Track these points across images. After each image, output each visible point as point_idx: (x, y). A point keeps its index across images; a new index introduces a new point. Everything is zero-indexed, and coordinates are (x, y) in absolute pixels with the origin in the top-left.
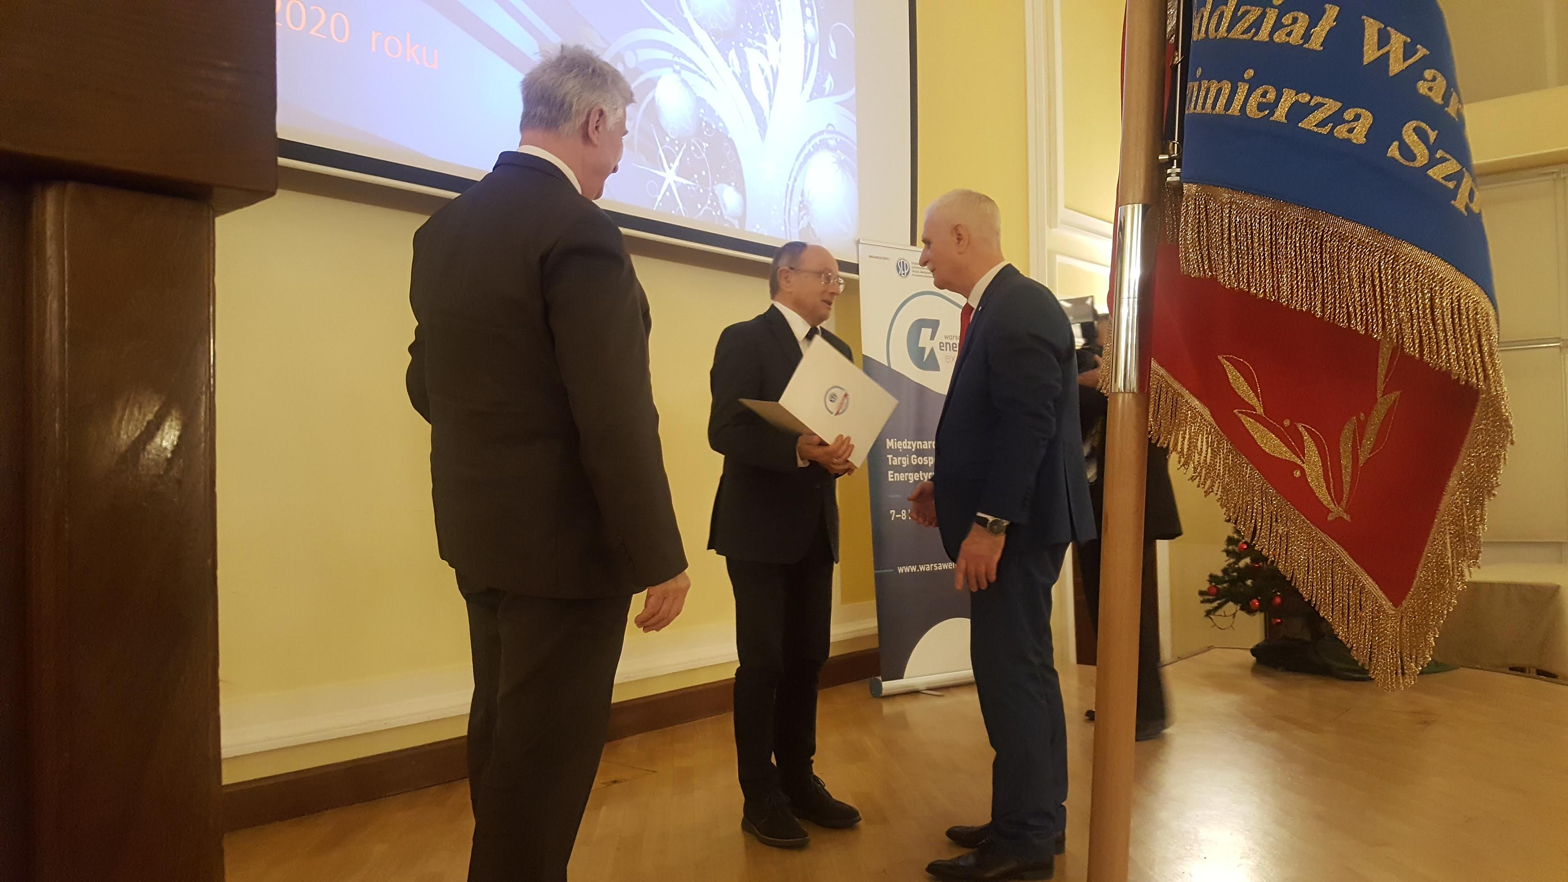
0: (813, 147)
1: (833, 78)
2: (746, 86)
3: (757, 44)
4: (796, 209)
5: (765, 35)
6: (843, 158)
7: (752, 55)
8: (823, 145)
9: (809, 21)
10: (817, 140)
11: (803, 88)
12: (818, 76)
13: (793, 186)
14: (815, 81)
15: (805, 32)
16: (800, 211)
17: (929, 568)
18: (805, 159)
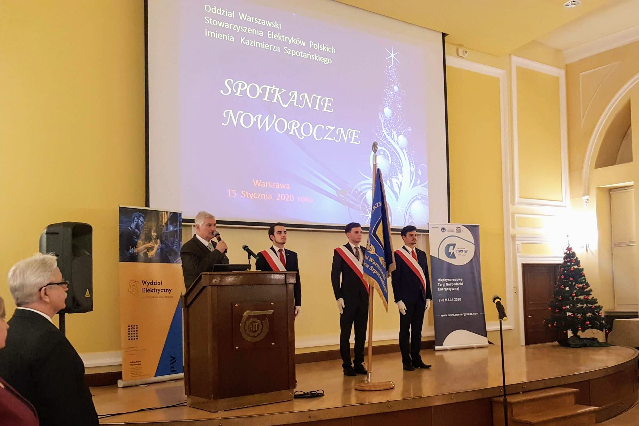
0: (413, 200)
1: (420, 180)
2: (392, 188)
3: (395, 177)
4: (408, 217)
5: (398, 174)
6: (423, 201)
7: (394, 180)
8: (417, 199)
9: (412, 167)
10: (415, 198)
11: (410, 185)
12: (415, 181)
13: (407, 212)
14: (414, 183)
15: (410, 170)
16: (409, 218)
17: (451, 315)
18: (411, 204)
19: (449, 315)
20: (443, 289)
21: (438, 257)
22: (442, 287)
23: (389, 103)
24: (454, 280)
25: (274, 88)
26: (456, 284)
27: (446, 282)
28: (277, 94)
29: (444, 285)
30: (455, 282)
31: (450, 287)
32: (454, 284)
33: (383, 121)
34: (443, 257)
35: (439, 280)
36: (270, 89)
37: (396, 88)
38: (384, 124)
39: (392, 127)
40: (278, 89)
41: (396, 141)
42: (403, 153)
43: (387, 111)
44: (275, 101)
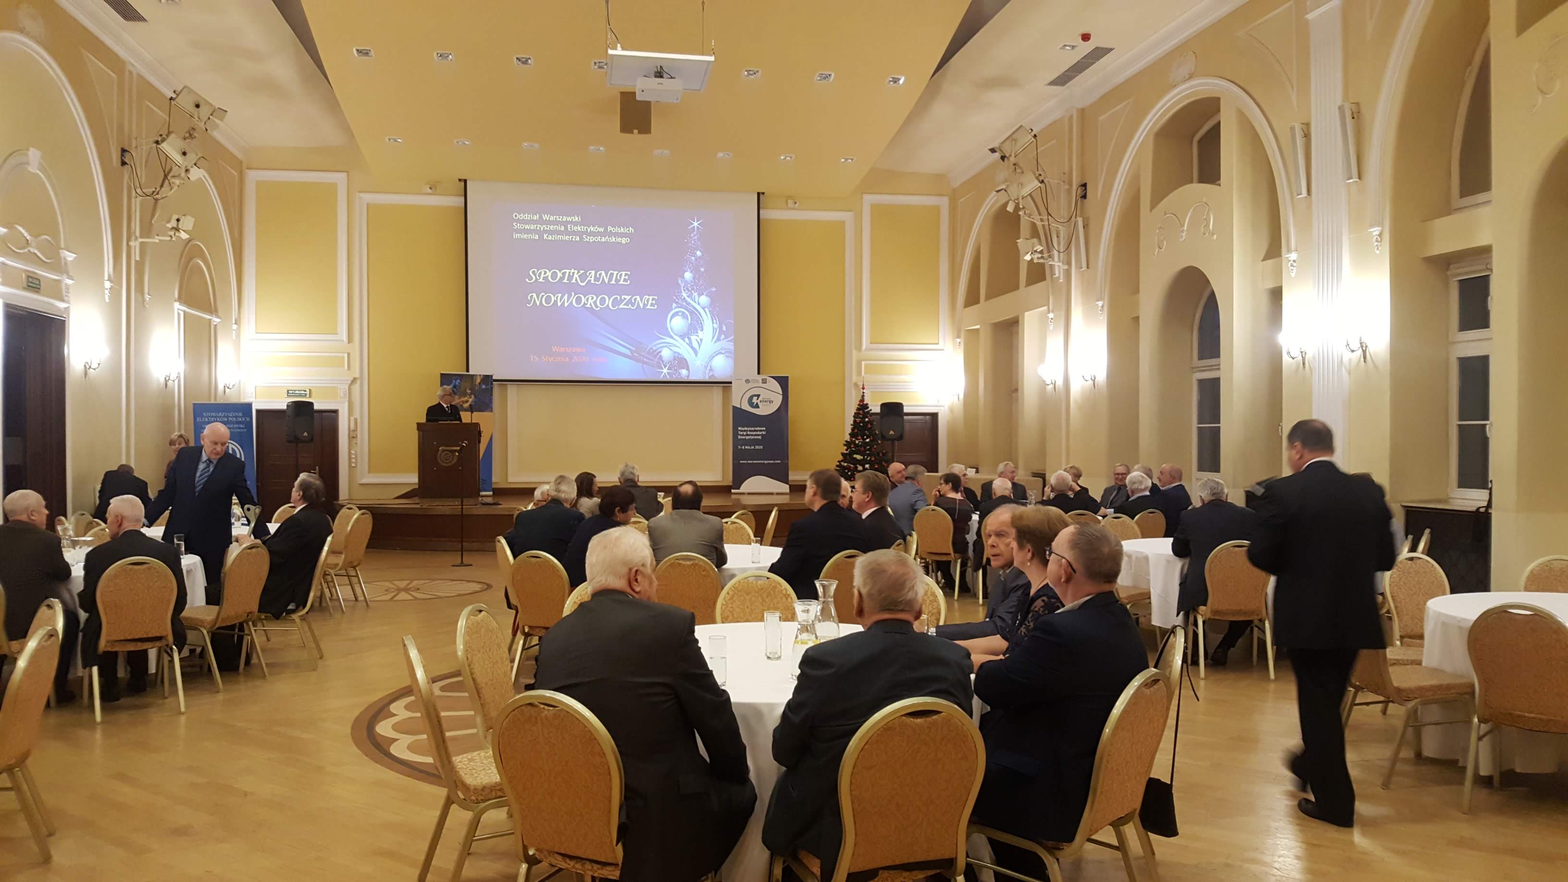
0: (715, 355)
1: (725, 336)
2: (691, 345)
3: (695, 334)
4: (708, 371)
5: (698, 331)
6: (728, 355)
8: (720, 353)
9: (715, 324)
10: (717, 352)
11: (712, 341)
12: (718, 336)
13: (707, 366)
14: (717, 338)
16: (712, 372)
17: (751, 462)
18: (712, 358)
19: (749, 462)
20: (742, 437)
21: (739, 407)
22: (743, 435)
23: (690, 268)
24: (756, 429)
25: (573, 271)
26: (758, 433)
27: (747, 431)
28: (576, 276)
29: (745, 433)
30: (757, 431)
31: (752, 435)
32: (756, 433)
33: (682, 285)
34: (746, 407)
35: (739, 428)
36: (570, 272)
37: (699, 253)
38: (684, 287)
39: (693, 289)
40: (576, 271)
41: (697, 301)
42: (705, 312)
43: (688, 275)
44: (574, 281)
